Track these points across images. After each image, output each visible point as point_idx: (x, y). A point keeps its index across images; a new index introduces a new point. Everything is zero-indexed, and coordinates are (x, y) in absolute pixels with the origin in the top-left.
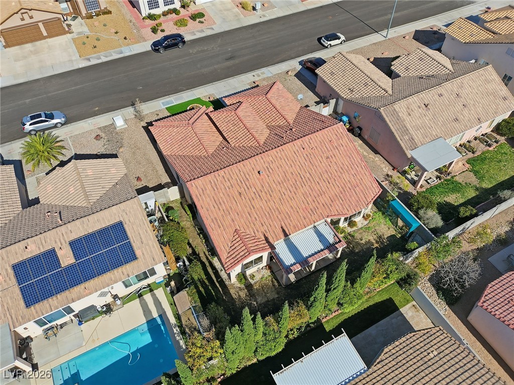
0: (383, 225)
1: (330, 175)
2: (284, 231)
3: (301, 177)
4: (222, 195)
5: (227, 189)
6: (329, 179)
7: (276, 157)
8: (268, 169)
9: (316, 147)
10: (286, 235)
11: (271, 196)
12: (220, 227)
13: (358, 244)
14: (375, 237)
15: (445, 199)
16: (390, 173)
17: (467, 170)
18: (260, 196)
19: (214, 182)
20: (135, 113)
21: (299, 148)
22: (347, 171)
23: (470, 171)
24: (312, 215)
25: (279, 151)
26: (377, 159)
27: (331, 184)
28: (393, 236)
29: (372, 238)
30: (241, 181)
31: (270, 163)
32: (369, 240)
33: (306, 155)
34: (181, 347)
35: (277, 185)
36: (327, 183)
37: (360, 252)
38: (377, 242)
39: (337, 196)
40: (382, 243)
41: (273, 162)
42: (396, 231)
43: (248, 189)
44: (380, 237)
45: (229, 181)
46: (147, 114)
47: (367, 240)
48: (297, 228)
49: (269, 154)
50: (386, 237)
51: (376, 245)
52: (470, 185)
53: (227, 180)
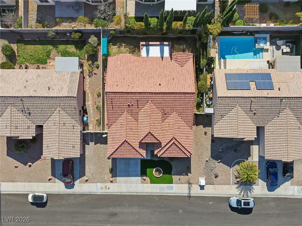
0: (113, 52)
1: (128, 72)
2: (162, 59)
3: (142, 76)
4: (182, 82)
5: (178, 83)
6: (129, 70)
7: (148, 88)
8: (155, 85)
9: (126, 85)
10: (162, 58)
11: (160, 73)
12: (188, 70)
13: (130, 49)
14: (121, 48)
15: (75, 50)
16: (88, 77)
17: (51, 59)
18: (165, 75)
19: (183, 88)
20: (191, 188)
21: (135, 88)
22: (119, 70)
23: (50, 58)
24: (146, 60)
25: (146, 90)
26: (87, 88)
27: (130, 68)
28: (113, 45)
29: (123, 48)
30: (170, 84)
31: (152, 87)
32: (124, 48)
33: (133, 84)
34: (218, 43)
35: (155, 77)
36: (131, 69)
37: (132, 45)
38: (122, 45)
39: (130, 63)
40: (120, 44)
41: (151, 87)
42: (110, 47)
43: (169, 80)
44: (119, 47)
45: (176, 87)
46: (185, 183)
47: (125, 49)
48: (156, 58)
49: (151, 91)
50: (116, 46)
51: (123, 45)
52: (57, 51)
53: (177, 87)
